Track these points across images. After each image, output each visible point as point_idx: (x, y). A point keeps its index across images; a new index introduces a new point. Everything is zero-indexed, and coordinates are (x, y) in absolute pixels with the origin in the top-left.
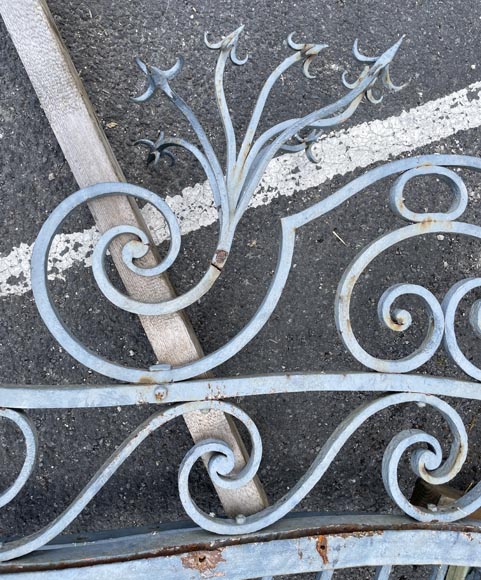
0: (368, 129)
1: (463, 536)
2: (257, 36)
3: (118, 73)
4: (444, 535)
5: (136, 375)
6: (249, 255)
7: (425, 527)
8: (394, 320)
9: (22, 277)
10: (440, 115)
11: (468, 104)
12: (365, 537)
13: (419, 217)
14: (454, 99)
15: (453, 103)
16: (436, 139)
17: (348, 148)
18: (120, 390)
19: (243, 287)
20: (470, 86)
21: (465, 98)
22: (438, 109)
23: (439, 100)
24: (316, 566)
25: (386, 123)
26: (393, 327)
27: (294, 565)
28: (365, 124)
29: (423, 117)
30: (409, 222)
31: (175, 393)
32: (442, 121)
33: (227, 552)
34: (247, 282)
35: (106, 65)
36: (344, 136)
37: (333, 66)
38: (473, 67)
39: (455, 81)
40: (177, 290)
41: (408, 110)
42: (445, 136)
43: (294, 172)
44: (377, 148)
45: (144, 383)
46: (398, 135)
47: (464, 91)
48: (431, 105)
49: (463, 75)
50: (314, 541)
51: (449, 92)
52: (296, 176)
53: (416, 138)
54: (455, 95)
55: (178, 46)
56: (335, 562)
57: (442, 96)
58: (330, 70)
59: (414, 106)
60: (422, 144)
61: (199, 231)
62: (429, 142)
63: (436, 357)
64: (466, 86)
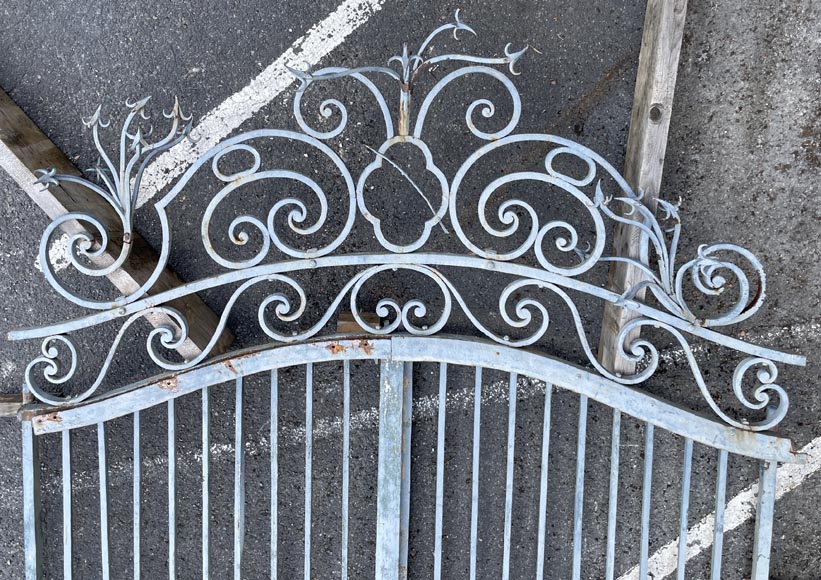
0: (231, 102)
1: (311, 345)
2: (140, 70)
3: (69, 126)
4: (298, 347)
5: (109, 305)
6: (184, 208)
7: (289, 345)
8: (237, 239)
9: (63, 259)
10: (279, 73)
11: (296, 57)
12: (251, 357)
13: (233, 178)
14: (285, 58)
15: (285, 61)
16: (281, 90)
17: (222, 119)
18: (103, 314)
19: (187, 227)
20: (293, 45)
21: (293, 54)
22: (276, 69)
23: (274, 63)
24: (232, 376)
25: (242, 93)
26: (238, 243)
27: (219, 378)
28: (228, 99)
29: (267, 79)
30: (226, 183)
31: (130, 309)
32: (282, 76)
33: (179, 378)
34: (189, 223)
35: (61, 125)
36: (217, 112)
37: (194, 70)
38: (290, 30)
40: (116, 256)
41: (254, 79)
42: (288, 85)
43: (192, 147)
44: (242, 111)
45: (114, 308)
46: (253, 98)
47: (290, 50)
48: (270, 69)
49: (285, 39)
50: (223, 364)
51: (279, 55)
52: (195, 148)
53: (267, 94)
54: (284, 55)
55: (95, 97)
56: (242, 372)
57: (275, 59)
58: (192, 73)
59: (258, 74)
61: (148, 202)
62: (277, 94)
63: (269, 252)
64: (290, 46)
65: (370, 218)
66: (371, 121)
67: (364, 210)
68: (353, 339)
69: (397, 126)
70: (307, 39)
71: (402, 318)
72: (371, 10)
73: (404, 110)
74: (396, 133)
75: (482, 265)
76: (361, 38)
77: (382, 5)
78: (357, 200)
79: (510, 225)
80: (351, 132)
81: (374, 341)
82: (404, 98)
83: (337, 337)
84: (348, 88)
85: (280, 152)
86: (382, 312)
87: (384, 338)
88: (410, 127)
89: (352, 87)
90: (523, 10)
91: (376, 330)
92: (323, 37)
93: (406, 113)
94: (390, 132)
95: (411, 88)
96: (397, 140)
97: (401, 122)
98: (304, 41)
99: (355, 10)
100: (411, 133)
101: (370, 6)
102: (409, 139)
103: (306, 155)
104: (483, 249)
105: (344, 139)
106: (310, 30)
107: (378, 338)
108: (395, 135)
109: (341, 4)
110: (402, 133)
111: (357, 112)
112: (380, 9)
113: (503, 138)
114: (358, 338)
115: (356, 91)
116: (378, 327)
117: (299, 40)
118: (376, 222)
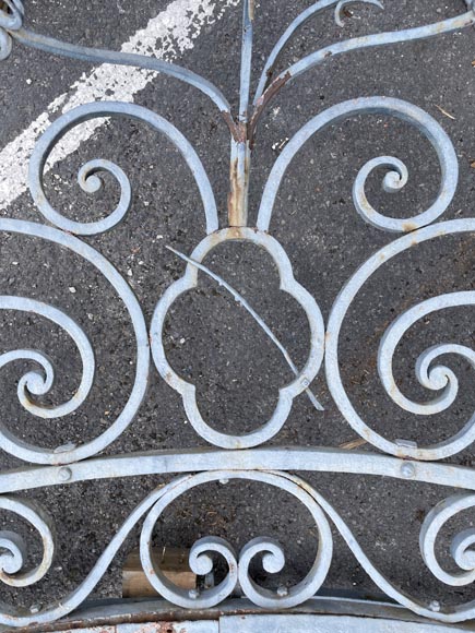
10: (25, 155)
14: (35, 130)
15: (35, 135)
20: (49, 107)
21: (48, 122)
22: (20, 149)
23: (18, 139)
29: (6, 165)
39: (29, 109)
47: (44, 116)
48: (11, 147)
49: (37, 97)
51: (26, 125)
53: (7, 191)
54: (34, 125)
57: (20, 132)
60: (16, 196)
64: (44, 109)
65: (176, 383)
66: (180, 232)
67: (164, 368)
68: (145, 621)
69: (226, 209)
70: (73, 98)
71: (239, 576)
72: (177, 48)
73: (239, 179)
74: (224, 222)
75: (390, 469)
76: (161, 94)
77: (194, 41)
78: (150, 351)
79: (442, 392)
80: (146, 251)
81: (187, 625)
82: (238, 153)
83: (115, 616)
84: (140, 178)
85: (29, 285)
86: (201, 565)
87: (205, 617)
88: (249, 210)
89: (147, 177)
90: (423, 48)
91: (190, 603)
92: (98, 95)
93: (241, 183)
94: (212, 221)
95: (251, 137)
96: (225, 235)
97: (233, 201)
98: (66, 101)
99: (150, 49)
100: (252, 221)
101: (174, 41)
102: (248, 234)
103: (72, 290)
104: (391, 438)
105: (135, 262)
106: (77, 83)
107: (193, 618)
108: (220, 228)
109: (127, 40)
110: (234, 222)
111: (157, 218)
112: (191, 46)
113: (426, 226)
114: (155, 620)
115: (154, 185)
116: (193, 595)
117: (58, 101)
118: (186, 391)
